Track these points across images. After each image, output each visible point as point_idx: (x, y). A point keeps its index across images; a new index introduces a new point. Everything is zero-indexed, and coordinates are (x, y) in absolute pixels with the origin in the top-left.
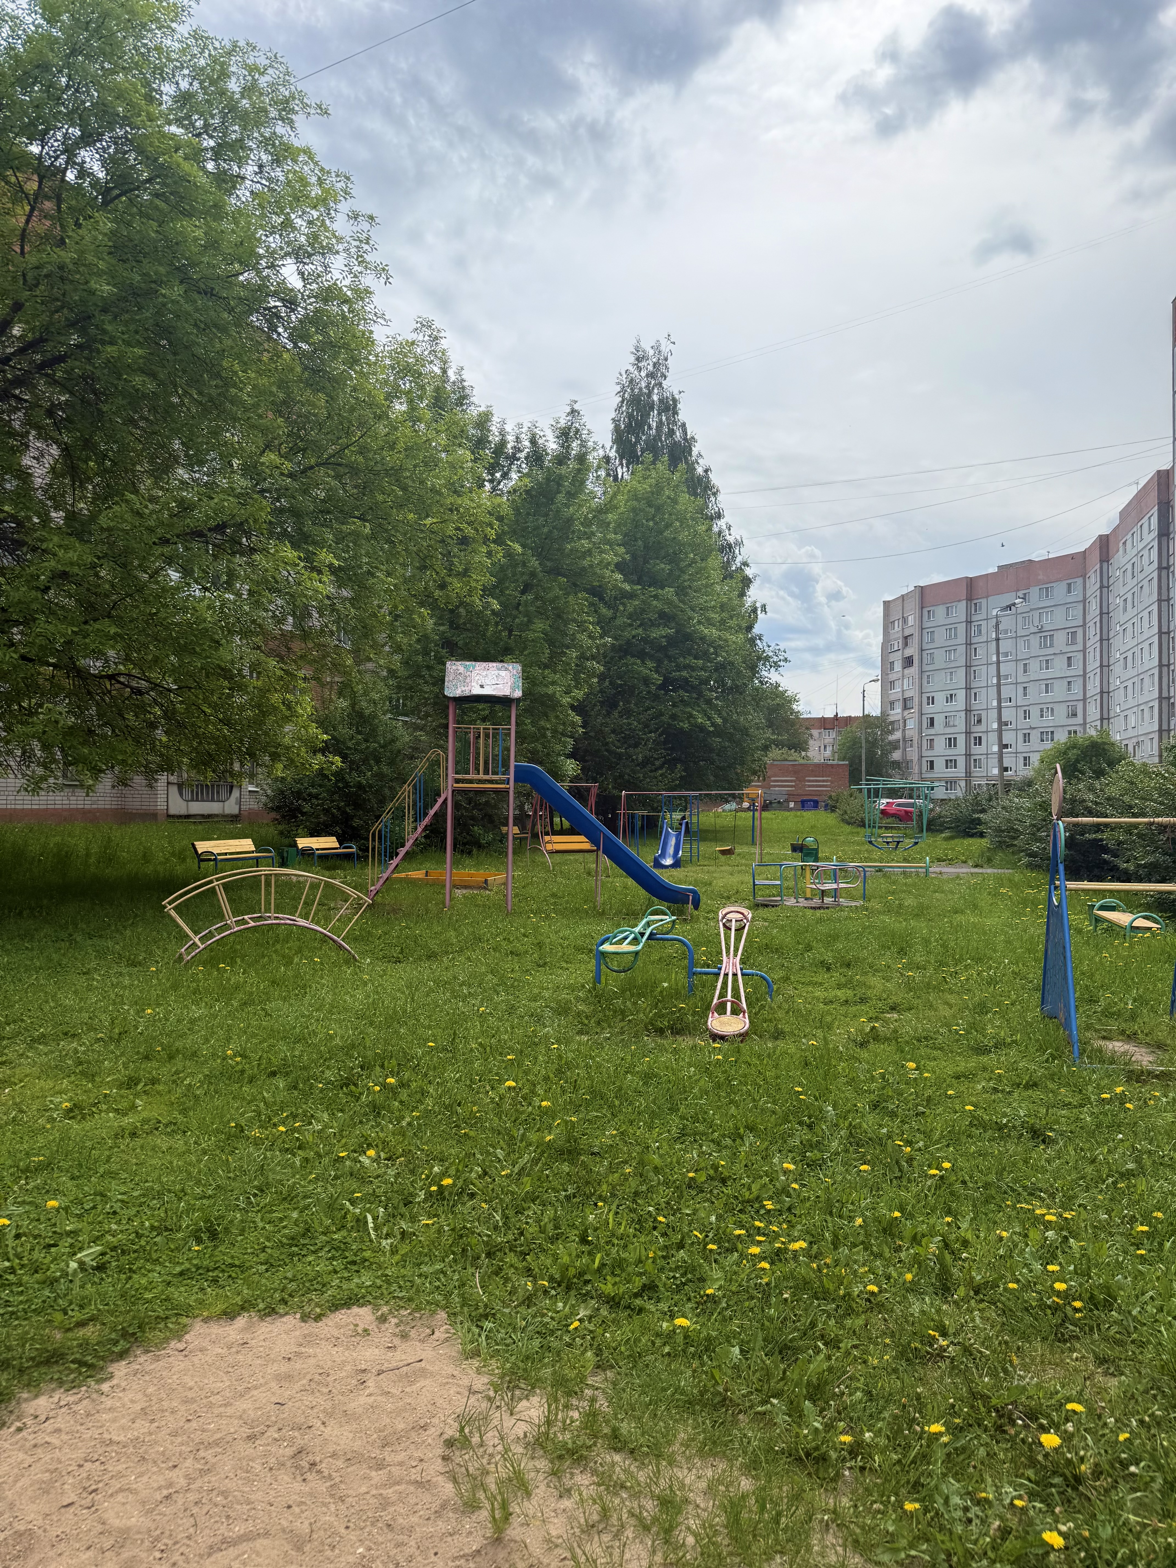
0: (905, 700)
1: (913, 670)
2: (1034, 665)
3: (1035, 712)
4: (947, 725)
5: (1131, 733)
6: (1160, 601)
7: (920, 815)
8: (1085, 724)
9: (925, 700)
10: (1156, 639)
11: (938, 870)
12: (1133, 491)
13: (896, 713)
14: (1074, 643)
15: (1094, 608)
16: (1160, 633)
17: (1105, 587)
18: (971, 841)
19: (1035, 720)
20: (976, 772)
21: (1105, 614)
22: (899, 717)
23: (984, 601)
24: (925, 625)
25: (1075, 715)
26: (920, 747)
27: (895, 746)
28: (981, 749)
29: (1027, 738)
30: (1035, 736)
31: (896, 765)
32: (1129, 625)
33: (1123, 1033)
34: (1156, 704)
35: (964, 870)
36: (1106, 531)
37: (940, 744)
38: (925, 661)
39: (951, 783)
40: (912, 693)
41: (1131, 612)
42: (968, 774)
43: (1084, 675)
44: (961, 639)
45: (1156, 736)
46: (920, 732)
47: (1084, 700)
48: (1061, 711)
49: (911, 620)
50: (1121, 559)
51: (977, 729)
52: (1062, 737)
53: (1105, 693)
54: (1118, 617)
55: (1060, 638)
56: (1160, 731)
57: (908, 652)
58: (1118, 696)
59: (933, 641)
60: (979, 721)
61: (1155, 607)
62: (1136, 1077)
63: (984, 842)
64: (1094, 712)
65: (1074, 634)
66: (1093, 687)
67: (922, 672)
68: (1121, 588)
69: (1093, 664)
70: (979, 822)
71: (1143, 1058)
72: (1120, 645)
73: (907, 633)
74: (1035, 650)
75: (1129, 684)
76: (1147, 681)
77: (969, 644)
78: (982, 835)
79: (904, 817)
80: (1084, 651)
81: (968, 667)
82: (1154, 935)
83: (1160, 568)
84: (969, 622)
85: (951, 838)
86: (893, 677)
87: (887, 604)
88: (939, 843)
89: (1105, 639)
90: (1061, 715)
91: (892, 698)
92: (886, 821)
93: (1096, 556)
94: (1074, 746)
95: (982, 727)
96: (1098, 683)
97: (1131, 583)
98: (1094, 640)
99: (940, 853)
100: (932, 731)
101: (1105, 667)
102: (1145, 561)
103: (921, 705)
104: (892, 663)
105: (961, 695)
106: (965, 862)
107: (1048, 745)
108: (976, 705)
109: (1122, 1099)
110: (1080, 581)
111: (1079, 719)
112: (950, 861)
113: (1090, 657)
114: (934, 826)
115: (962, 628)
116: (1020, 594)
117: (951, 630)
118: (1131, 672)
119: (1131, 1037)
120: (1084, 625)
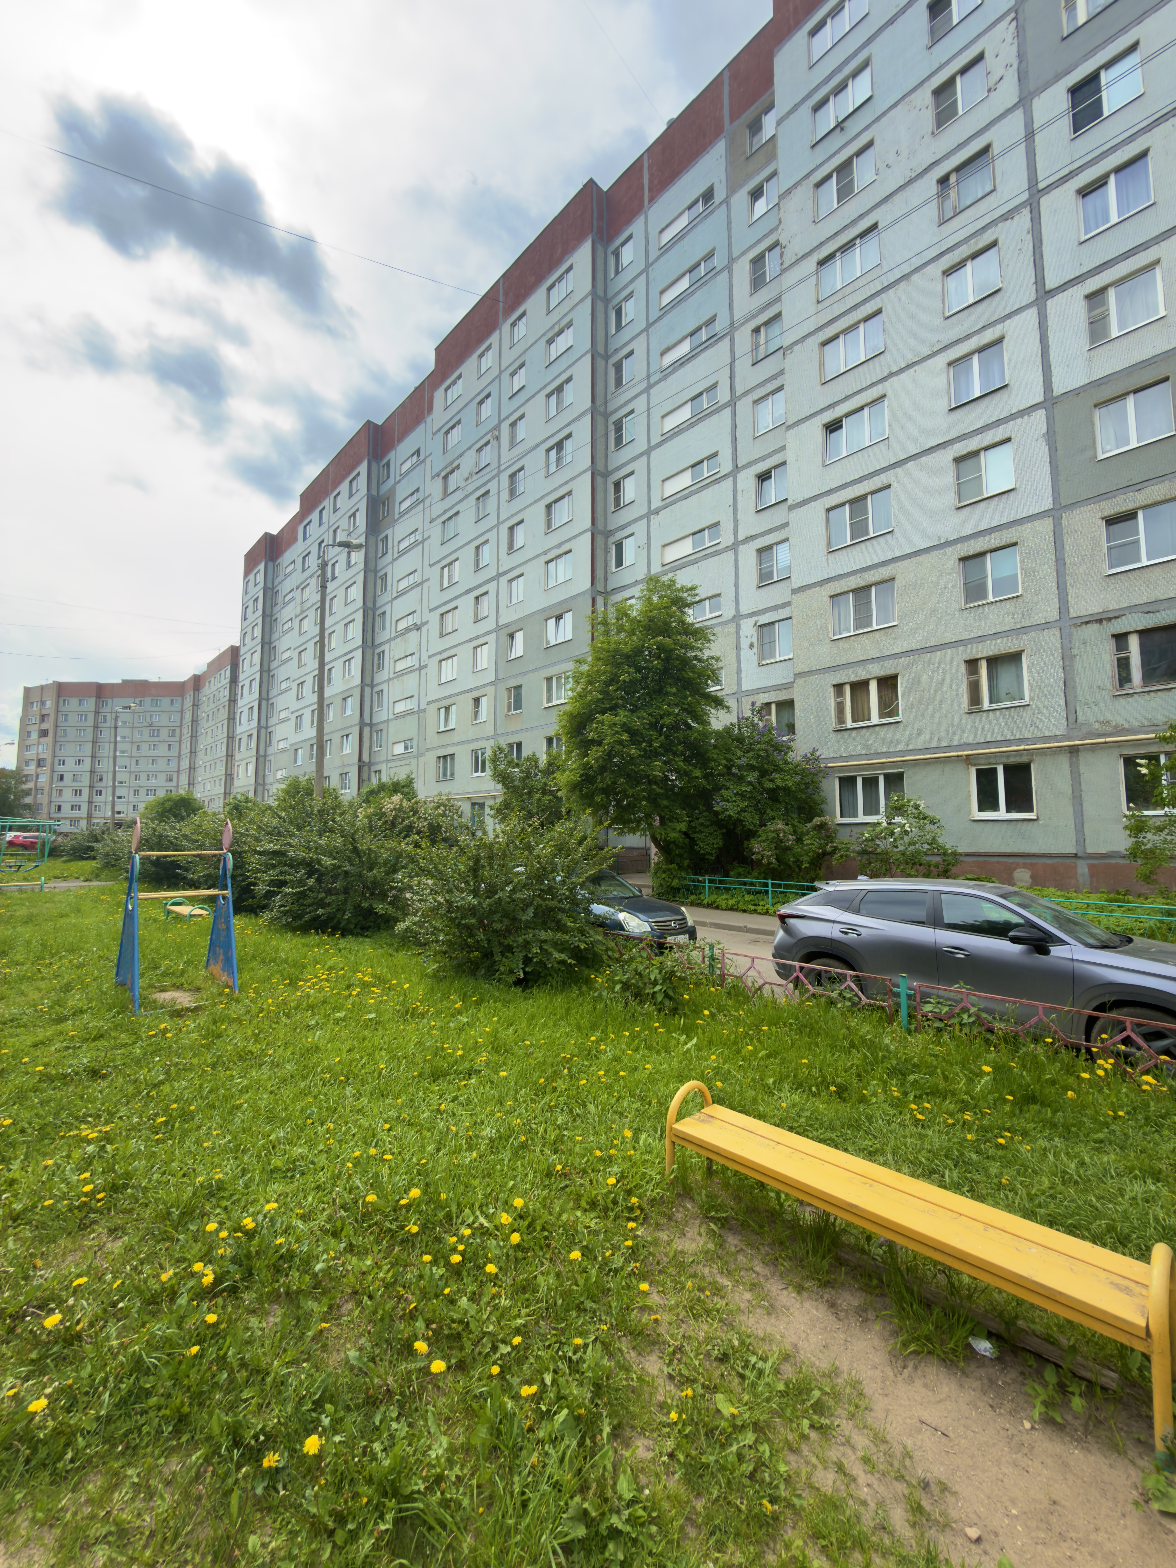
0: (39, 760)
1: (49, 740)
2: (145, 747)
3: (143, 776)
4: (74, 780)
5: (207, 793)
6: (229, 719)
7: (43, 844)
8: (177, 786)
9: (57, 762)
10: (225, 740)
11: (53, 885)
12: (216, 654)
13: (31, 769)
14: (173, 735)
15: (188, 716)
16: (228, 737)
17: (196, 705)
18: (84, 862)
19: (143, 781)
20: (96, 814)
21: (195, 721)
22: (33, 772)
23: (110, 701)
24: (61, 709)
25: (171, 780)
26: (50, 795)
27: (28, 793)
28: (101, 799)
29: (136, 793)
30: (143, 792)
31: (28, 807)
32: (209, 730)
33: (174, 985)
34: (223, 778)
35: (73, 884)
36: (198, 673)
37: (68, 795)
38: (58, 734)
39: (74, 821)
40: (46, 754)
41: (211, 723)
42: (90, 815)
43: (179, 756)
44: (90, 722)
45: (222, 796)
46: (51, 783)
47: (178, 771)
48: (162, 778)
49: (48, 704)
50: (207, 690)
51: (99, 786)
52: (161, 794)
53: (192, 768)
54: (203, 724)
55: (164, 733)
56: (225, 793)
57: (44, 726)
58: (200, 771)
59: (66, 720)
60: (101, 780)
61: (226, 722)
62: (178, 1014)
63: (94, 864)
64: (184, 780)
65: (174, 731)
66: (185, 764)
67: (55, 742)
68: (206, 708)
69: (186, 750)
70: (92, 849)
71: (184, 999)
72: (204, 741)
73: (44, 713)
74: (146, 737)
75: (208, 764)
76: (219, 764)
77: (96, 727)
78: (94, 858)
79: (28, 846)
80: (180, 742)
81: (94, 742)
82: (204, 919)
83: (230, 700)
84: (97, 713)
85: (70, 861)
86: (28, 742)
87: (27, 690)
88: (58, 866)
89: (194, 737)
90: (161, 780)
91: (27, 758)
92: (12, 850)
93: (191, 685)
94: (169, 800)
95: (103, 784)
96: (188, 762)
97: (212, 706)
98: (187, 736)
99: (57, 872)
100: (61, 784)
101: (193, 753)
102: (221, 695)
103: (53, 765)
104: (29, 733)
105: (88, 761)
106: (77, 878)
107: (151, 798)
108: (98, 768)
109: (165, 1031)
110: (180, 699)
111: (174, 783)
112: (65, 878)
113: (184, 746)
114: (54, 852)
115: (91, 716)
116: (137, 701)
117: (83, 716)
118: (208, 758)
119: (179, 987)
120: (181, 726)
